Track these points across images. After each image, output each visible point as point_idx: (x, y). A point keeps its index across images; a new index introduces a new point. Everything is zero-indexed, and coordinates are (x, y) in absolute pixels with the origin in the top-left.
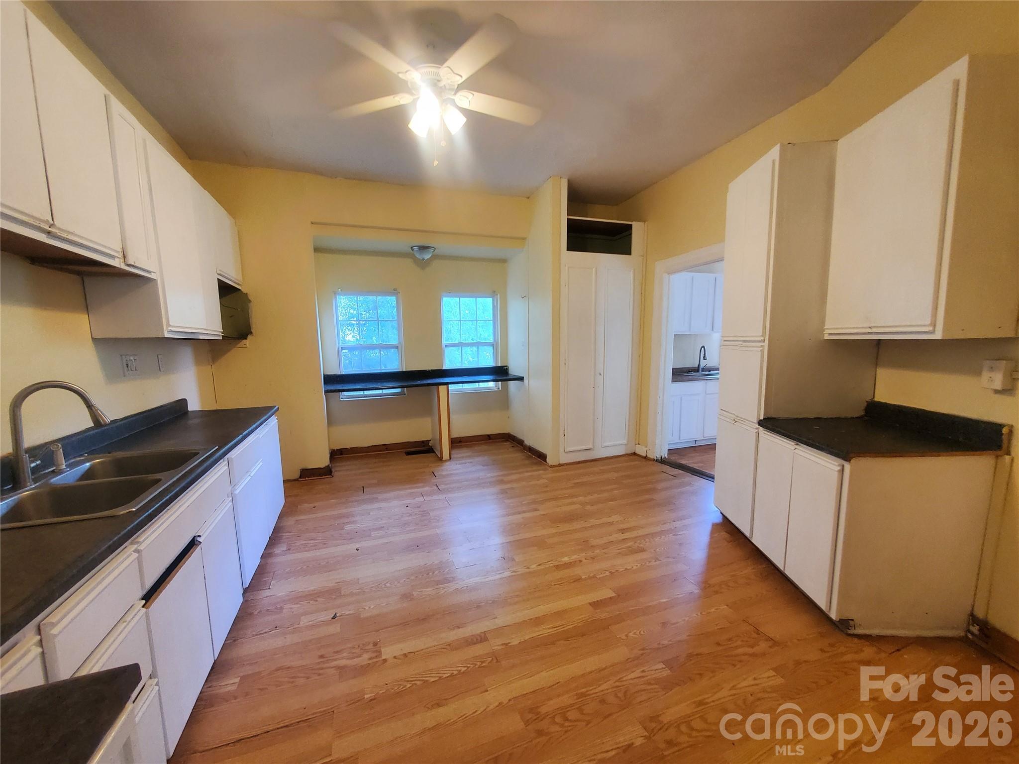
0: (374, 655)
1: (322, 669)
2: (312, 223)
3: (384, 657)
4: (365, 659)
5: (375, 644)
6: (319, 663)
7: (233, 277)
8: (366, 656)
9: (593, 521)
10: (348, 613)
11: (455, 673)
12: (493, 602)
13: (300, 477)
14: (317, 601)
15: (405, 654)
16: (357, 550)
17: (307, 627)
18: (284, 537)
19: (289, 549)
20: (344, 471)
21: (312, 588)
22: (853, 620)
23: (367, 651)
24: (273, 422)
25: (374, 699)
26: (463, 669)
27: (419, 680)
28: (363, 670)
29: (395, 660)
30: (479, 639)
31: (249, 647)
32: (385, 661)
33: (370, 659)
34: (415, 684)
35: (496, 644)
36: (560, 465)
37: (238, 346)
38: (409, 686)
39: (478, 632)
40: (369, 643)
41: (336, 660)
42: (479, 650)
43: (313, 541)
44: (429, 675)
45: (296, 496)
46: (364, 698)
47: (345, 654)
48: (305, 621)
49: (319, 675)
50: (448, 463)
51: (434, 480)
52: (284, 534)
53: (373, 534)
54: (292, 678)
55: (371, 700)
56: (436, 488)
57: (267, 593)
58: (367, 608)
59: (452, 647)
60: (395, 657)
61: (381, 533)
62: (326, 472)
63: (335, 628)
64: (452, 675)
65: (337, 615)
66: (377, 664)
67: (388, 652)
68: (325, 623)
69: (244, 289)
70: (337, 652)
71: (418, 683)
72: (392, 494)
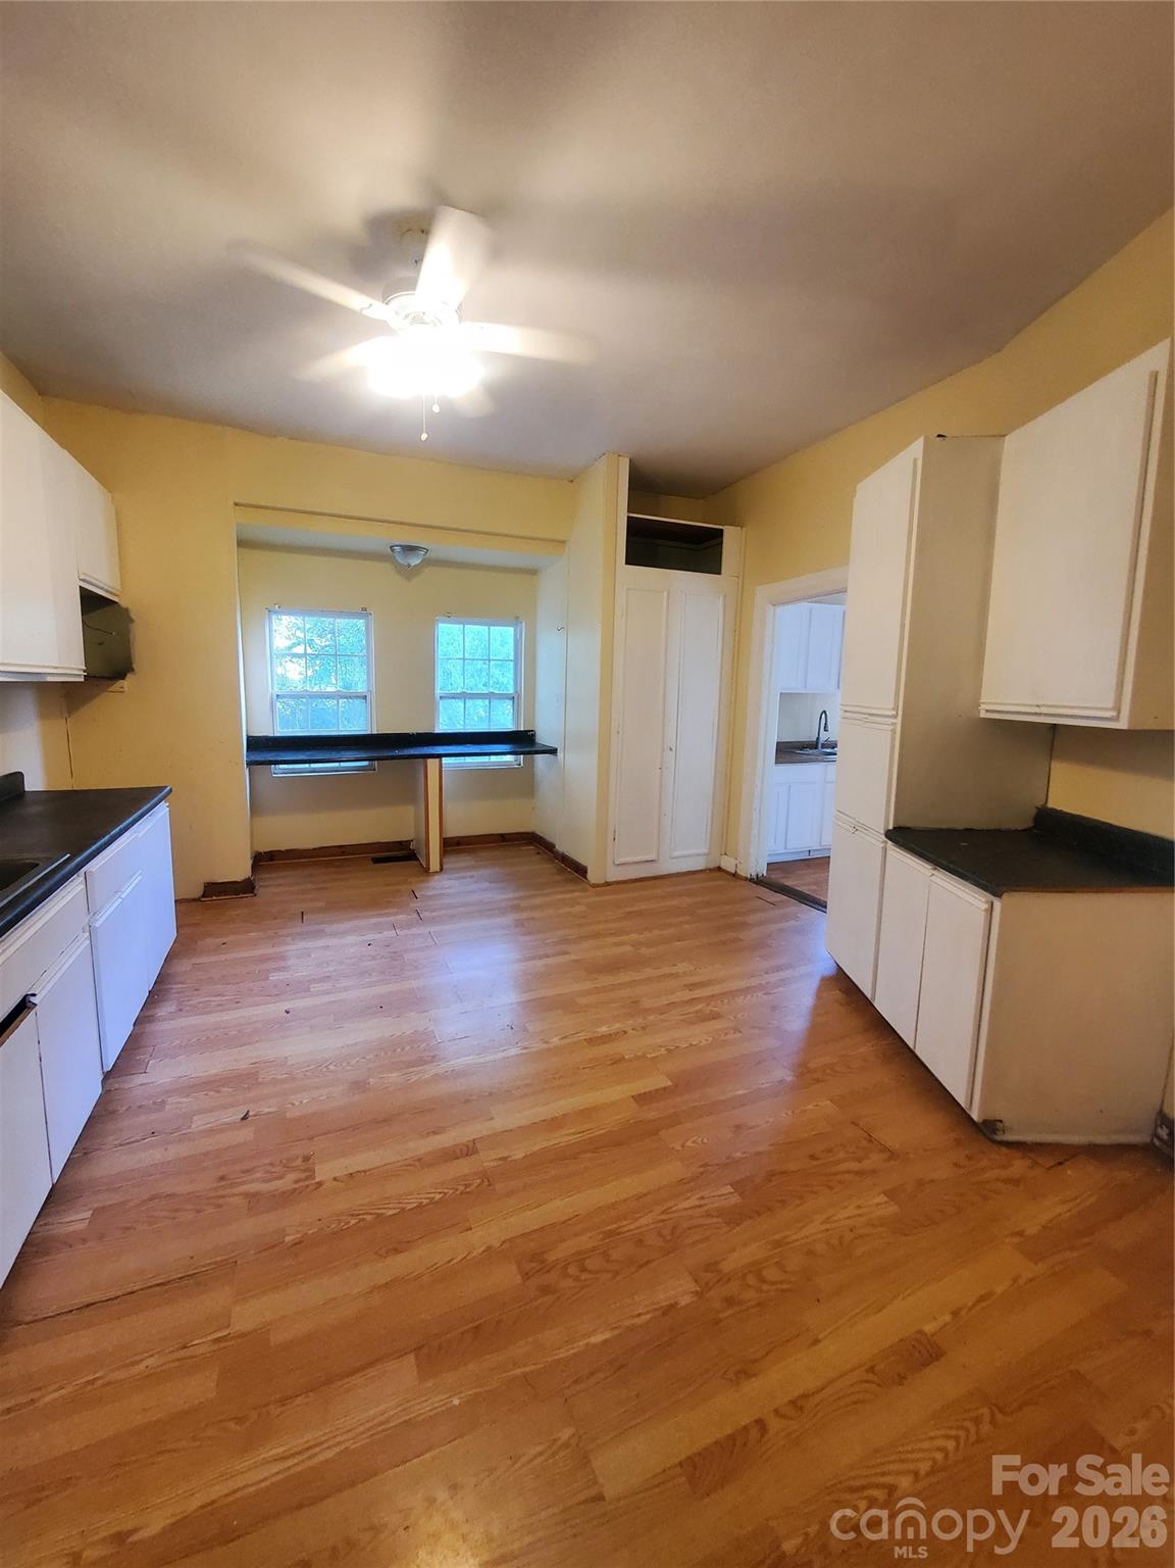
0: (303, 1175)
1: (223, 1197)
2: (236, 504)
3: (317, 1180)
4: (287, 1182)
5: (306, 1159)
6: (217, 1189)
7: (104, 582)
8: (291, 1177)
9: (648, 972)
10: (267, 1110)
11: (425, 1202)
12: (491, 1094)
13: (203, 896)
14: (219, 1092)
15: (351, 1174)
16: (287, 1012)
17: (201, 1132)
18: (173, 991)
19: (181, 1010)
20: (272, 888)
21: (213, 1072)
22: (1001, 1121)
23: (295, 1169)
24: (162, 811)
25: (299, 1243)
26: (438, 1196)
27: (371, 1214)
28: (284, 1199)
29: (335, 1183)
30: (465, 1149)
31: (111, 1163)
32: (320, 1184)
33: (296, 1182)
34: (363, 1220)
35: (488, 1159)
36: (608, 884)
37: (111, 689)
38: (353, 1222)
39: (465, 1140)
40: (297, 1158)
41: (244, 1183)
42: (463, 1167)
43: (218, 998)
44: (386, 1206)
45: (196, 925)
46: (284, 1241)
47: (259, 1175)
48: (199, 1123)
49: (219, 1206)
50: (436, 877)
51: (414, 904)
52: (174, 986)
53: (314, 987)
54: (176, 1211)
55: (296, 1244)
56: (415, 916)
57: (140, 1079)
58: (297, 1104)
59: (421, 1163)
60: (335, 1179)
61: (326, 986)
62: (246, 888)
63: (246, 1134)
64: (420, 1206)
65: (250, 1114)
66: (308, 1188)
67: (325, 1171)
68: (230, 1126)
69: (123, 603)
70: (248, 1171)
71: (369, 1217)
72: (347, 925)
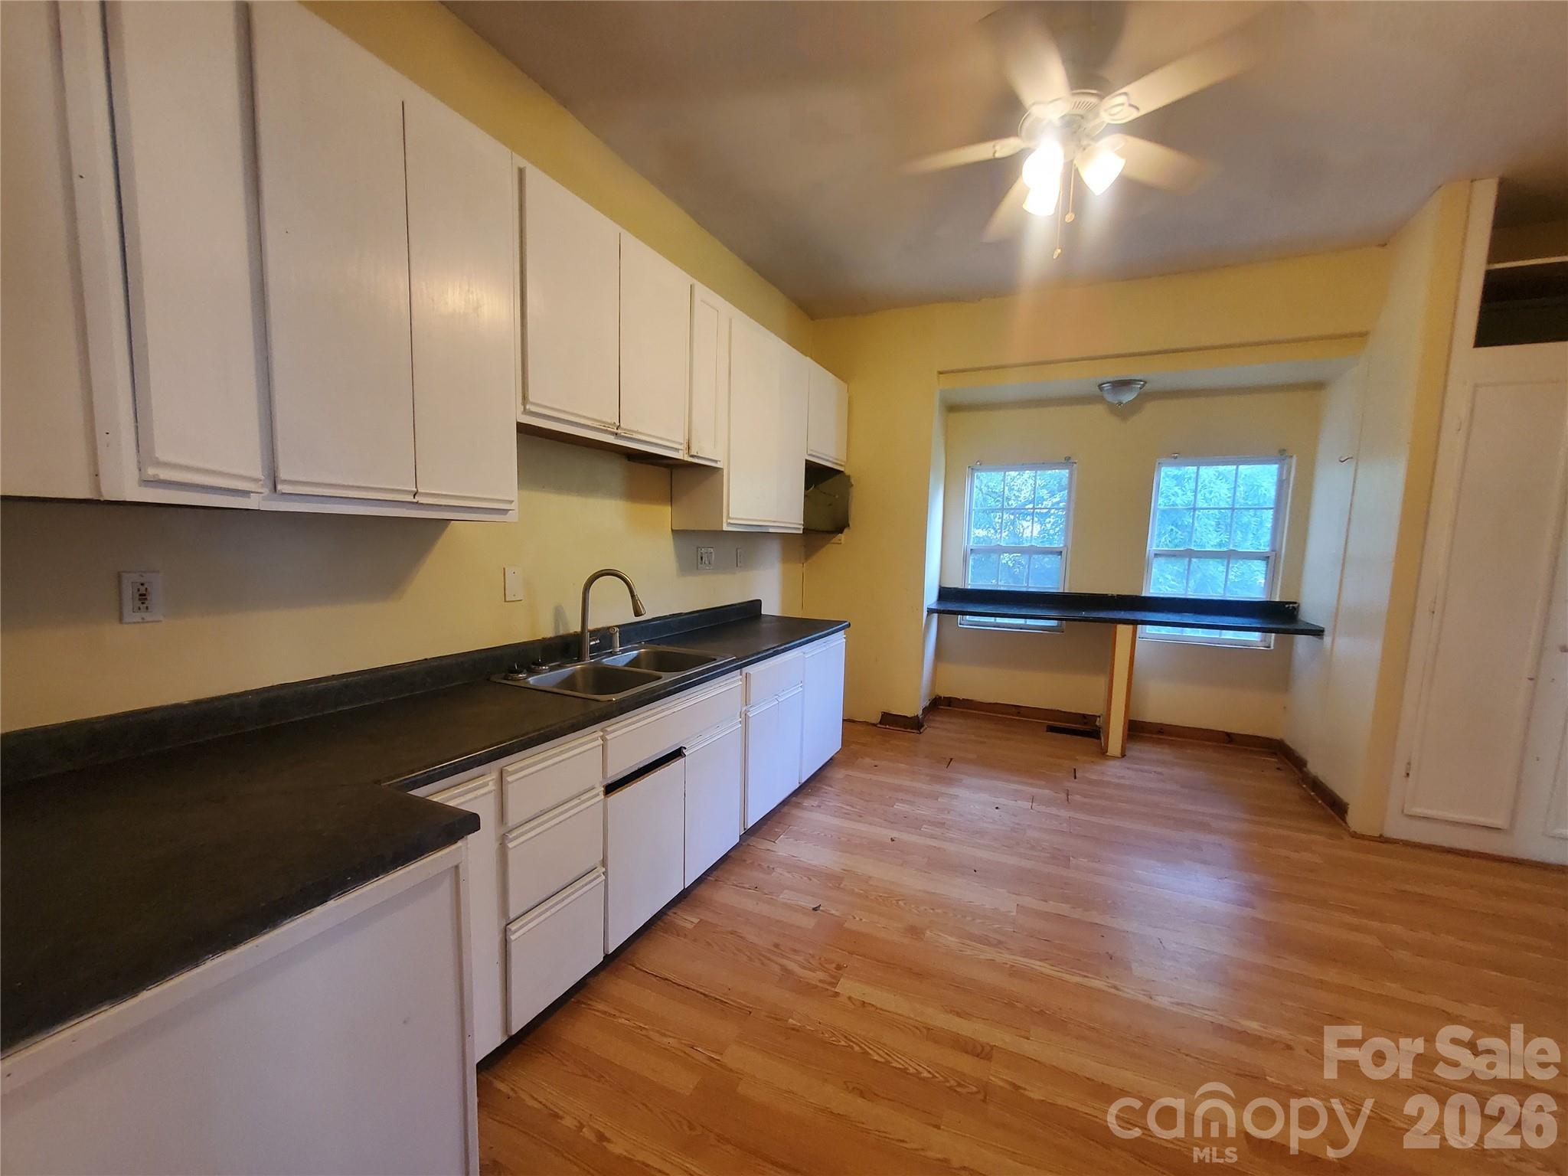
0: (830, 979)
1: (769, 959)
2: (940, 373)
3: (836, 990)
4: (815, 977)
5: (839, 967)
6: (770, 951)
7: (829, 455)
8: (821, 975)
9: (1393, 988)
10: (833, 912)
11: (912, 1070)
12: (1041, 1013)
13: (880, 723)
14: (810, 880)
15: (864, 1002)
16: (892, 840)
17: (785, 904)
18: (823, 790)
19: (820, 806)
20: (941, 730)
21: (814, 863)
23: (826, 970)
24: (837, 641)
25: (798, 1031)
26: (926, 1074)
27: (861, 1047)
28: (806, 989)
29: (847, 1001)
30: (979, 1049)
31: (726, 895)
32: (837, 994)
33: (821, 981)
34: (852, 1048)
35: (999, 1076)
36: (1382, 840)
37: (832, 541)
38: (843, 1043)
39: (983, 1039)
40: (833, 962)
41: (788, 958)
42: (966, 1064)
43: (848, 808)
44: (875, 1049)
45: (864, 745)
46: (787, 1021)
47: (800, 958)
48: (785, 896)
49: (763, 964)
50: (1111, 763)
51: (1071, 784)
52: (824, 786)
53: (925, 828)
54: (739, 950)
55: (793, 1029)
56: (1063, 796)
57: (767, 845)
58: (857, 919)
59: (931, 1035)
60: (850, 998)
61: (938, 831)
62: (914, 724)
63: (808, 922)
64: (904, 1071)
65: (821, 908)
66: (826, 992)
67: (847, 987)
68: (802, 910)
69: (847, 472)
70: (795, 951)
71: (857, 1048)
72: (985, 782)
